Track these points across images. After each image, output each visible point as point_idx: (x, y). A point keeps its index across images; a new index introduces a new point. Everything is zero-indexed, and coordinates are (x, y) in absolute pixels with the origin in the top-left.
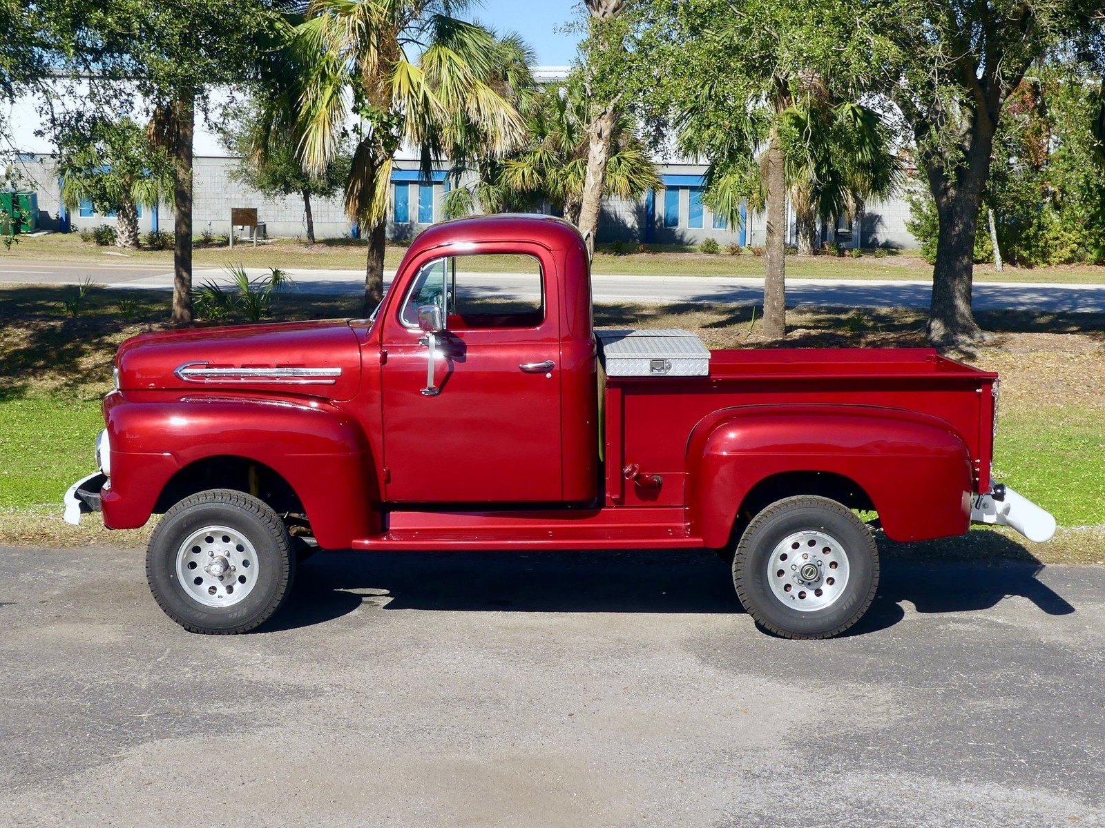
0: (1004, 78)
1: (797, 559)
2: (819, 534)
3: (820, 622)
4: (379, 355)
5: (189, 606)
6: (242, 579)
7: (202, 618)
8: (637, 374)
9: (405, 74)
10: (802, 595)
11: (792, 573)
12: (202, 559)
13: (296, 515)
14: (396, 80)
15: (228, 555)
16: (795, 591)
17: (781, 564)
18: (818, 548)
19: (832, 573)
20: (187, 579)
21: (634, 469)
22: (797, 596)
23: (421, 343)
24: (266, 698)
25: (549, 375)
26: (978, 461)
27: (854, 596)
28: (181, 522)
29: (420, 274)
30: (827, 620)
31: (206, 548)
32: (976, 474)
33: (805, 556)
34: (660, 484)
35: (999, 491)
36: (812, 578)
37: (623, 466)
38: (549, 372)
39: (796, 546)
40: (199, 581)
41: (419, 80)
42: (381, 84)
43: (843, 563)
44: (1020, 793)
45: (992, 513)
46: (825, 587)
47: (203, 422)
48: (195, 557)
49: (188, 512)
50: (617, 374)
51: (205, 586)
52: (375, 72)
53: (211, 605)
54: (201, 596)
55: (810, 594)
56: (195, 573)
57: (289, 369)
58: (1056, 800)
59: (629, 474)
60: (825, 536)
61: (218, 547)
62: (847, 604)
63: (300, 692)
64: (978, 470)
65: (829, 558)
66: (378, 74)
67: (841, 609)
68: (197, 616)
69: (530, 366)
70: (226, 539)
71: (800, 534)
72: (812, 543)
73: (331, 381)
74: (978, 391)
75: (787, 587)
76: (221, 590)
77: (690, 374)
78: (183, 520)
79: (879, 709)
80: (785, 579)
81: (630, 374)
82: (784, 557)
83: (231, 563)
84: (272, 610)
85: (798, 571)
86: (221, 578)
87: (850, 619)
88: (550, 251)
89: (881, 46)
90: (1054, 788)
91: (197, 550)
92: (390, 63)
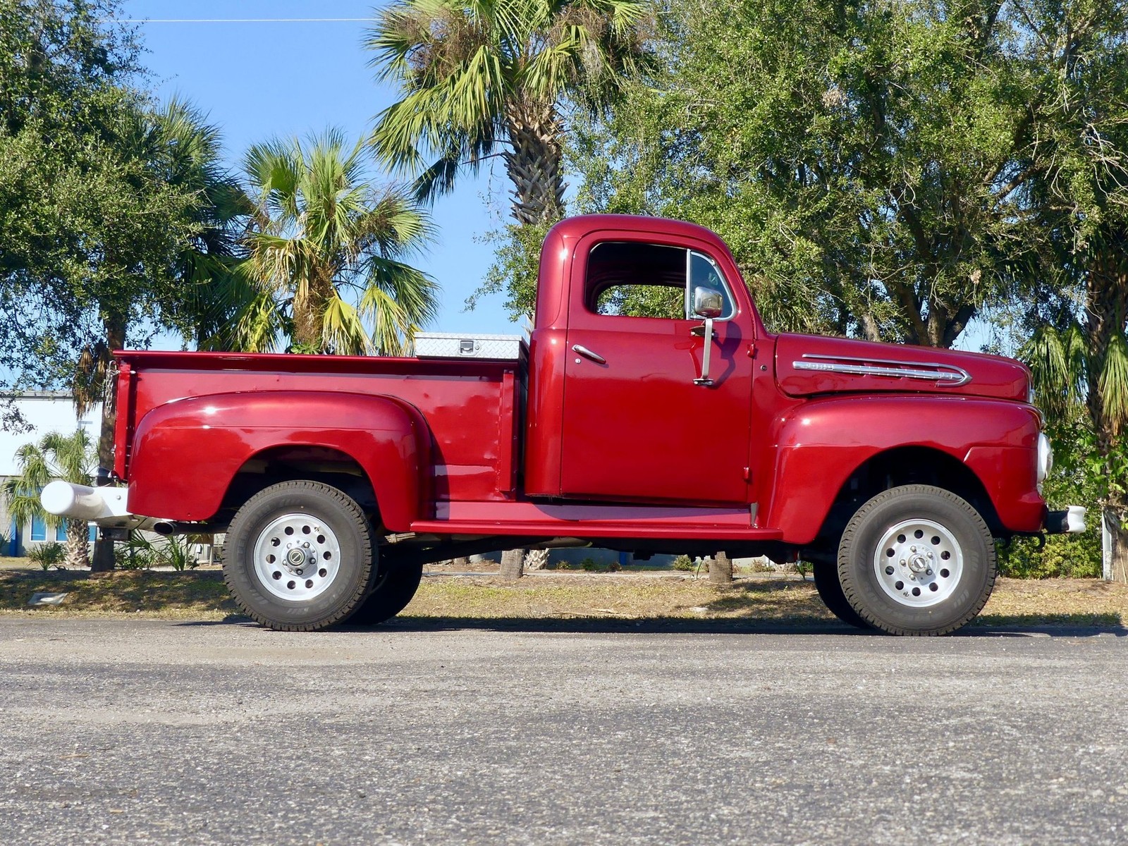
0: (938, 296)
9: (336, 310)
14: (327, 314)
41: (351, 316)
42: (311, 317)
52: (305, 304)
66: (308, 307)
92: (320, 301)
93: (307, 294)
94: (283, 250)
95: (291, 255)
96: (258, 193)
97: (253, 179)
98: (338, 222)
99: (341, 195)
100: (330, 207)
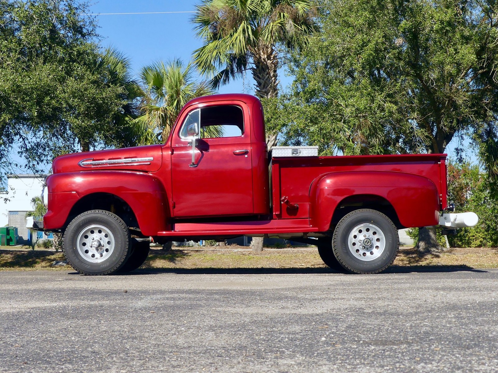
0: (444, 126)
1: (361, 237)
2: (371, 225)
3: (373, 265)
4: (170, 153)
5: (82, 262)
6: (107, 250)
7: (88, 267)
8: (286, 155)
10: (364, 254)
11: (360, 244)
12: (88, 241)
13: (132, 228)
15: (101, 239)
16: (361, 252)
17: (354, 240)
18: (371, 232)
19: (378, 244)
20: (81, 250)
21: (285, 198)
22: (362, 255)
23: (189, 145)
25: (246, 156)
26: (441, 195)
27: (388, 253)
28: (79, 223)
29: (188, 116)
30: (376, 264)
31: (91, 236)
32: (440, 201)
33: (365, 236)
34: (297, 208)
35: (451, 207)
36: (368, 246)
37: (281, 197)
38: (246, 155)
39: (360, 231)
40: (87, 252)
43: (382, 238)
45: (449, 221)
46: (374, 250)
47: (91, 179)
48: (85, 241)
49: (83, 218)
50: (277, 156)
51: (90, 254)
53: (92, 262)
54: (87, 258)
55: (368, 254)
56: (85, 248)
57: (130, 159)
59: (283, 201)
60: (374, 226)
61: (96, 235)
62: (385, 257)
64: (441, 199)
65: (376, 237)
67: (383, 259)
68: (86, 266)
69: (238, 151)
70: (100, 232)
71: (362, 225)
72: (368, 230)
73: (149, 163)
74: (439, 163)
75: (358, 251)
76: (97, 255)
77: (310, 155)
78: (80, 222)
80: (356, 247)
81: (283, 155)
82: (355, 237)
83: (102, 243)
84: (120, 263)
85: (362, 242)
86: (97, 249)
87: (387, 264)
88: (246, 103)
89: (389, 106)
91: (86, 237)
93: (169, 130)
94: (159, 111)
95: (162, 113)
96: (146, 88)
97: (145, 81)
98: (181, 99)
99: (182, 87)
100: (178, 93)
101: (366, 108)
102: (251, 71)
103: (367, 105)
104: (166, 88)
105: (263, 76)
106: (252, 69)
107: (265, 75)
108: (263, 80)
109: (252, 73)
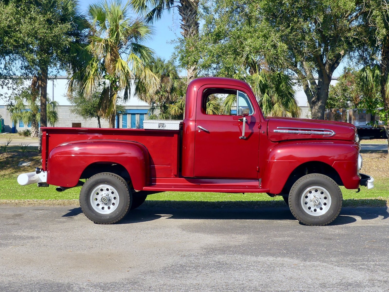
0: (329, 60)
9: (120, 63)
14: (117, 65)
24: (18, 239)
41: (125, 65)
42: (112, 66)
44: (279, 259)
52: (109, 62)
58: (291, 260)
63: (32, 238)
66: (110, 63)
79: (240, 241)
90: (292, 258)
92: (115, 59)
93: (110, 58)
94: (101, 43)
95: (104, 45)
96: (93, 21)
97: (90, 17)
98: (120, 32)
99: (121, 22)
100: (117, 27)
101: (261, 47)
102: (177, 9)
103: (262, 44)
104: (107, 22)
105: (186, 12)
106: (178, 6)
107: (188, 12)
108: (187, 16)
109: (178, 10)
